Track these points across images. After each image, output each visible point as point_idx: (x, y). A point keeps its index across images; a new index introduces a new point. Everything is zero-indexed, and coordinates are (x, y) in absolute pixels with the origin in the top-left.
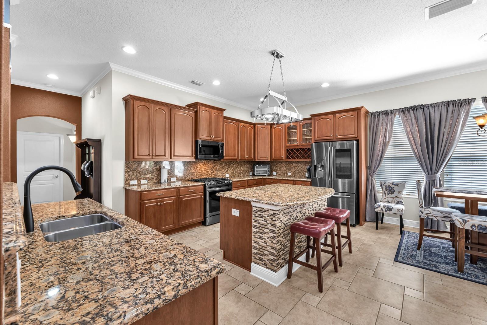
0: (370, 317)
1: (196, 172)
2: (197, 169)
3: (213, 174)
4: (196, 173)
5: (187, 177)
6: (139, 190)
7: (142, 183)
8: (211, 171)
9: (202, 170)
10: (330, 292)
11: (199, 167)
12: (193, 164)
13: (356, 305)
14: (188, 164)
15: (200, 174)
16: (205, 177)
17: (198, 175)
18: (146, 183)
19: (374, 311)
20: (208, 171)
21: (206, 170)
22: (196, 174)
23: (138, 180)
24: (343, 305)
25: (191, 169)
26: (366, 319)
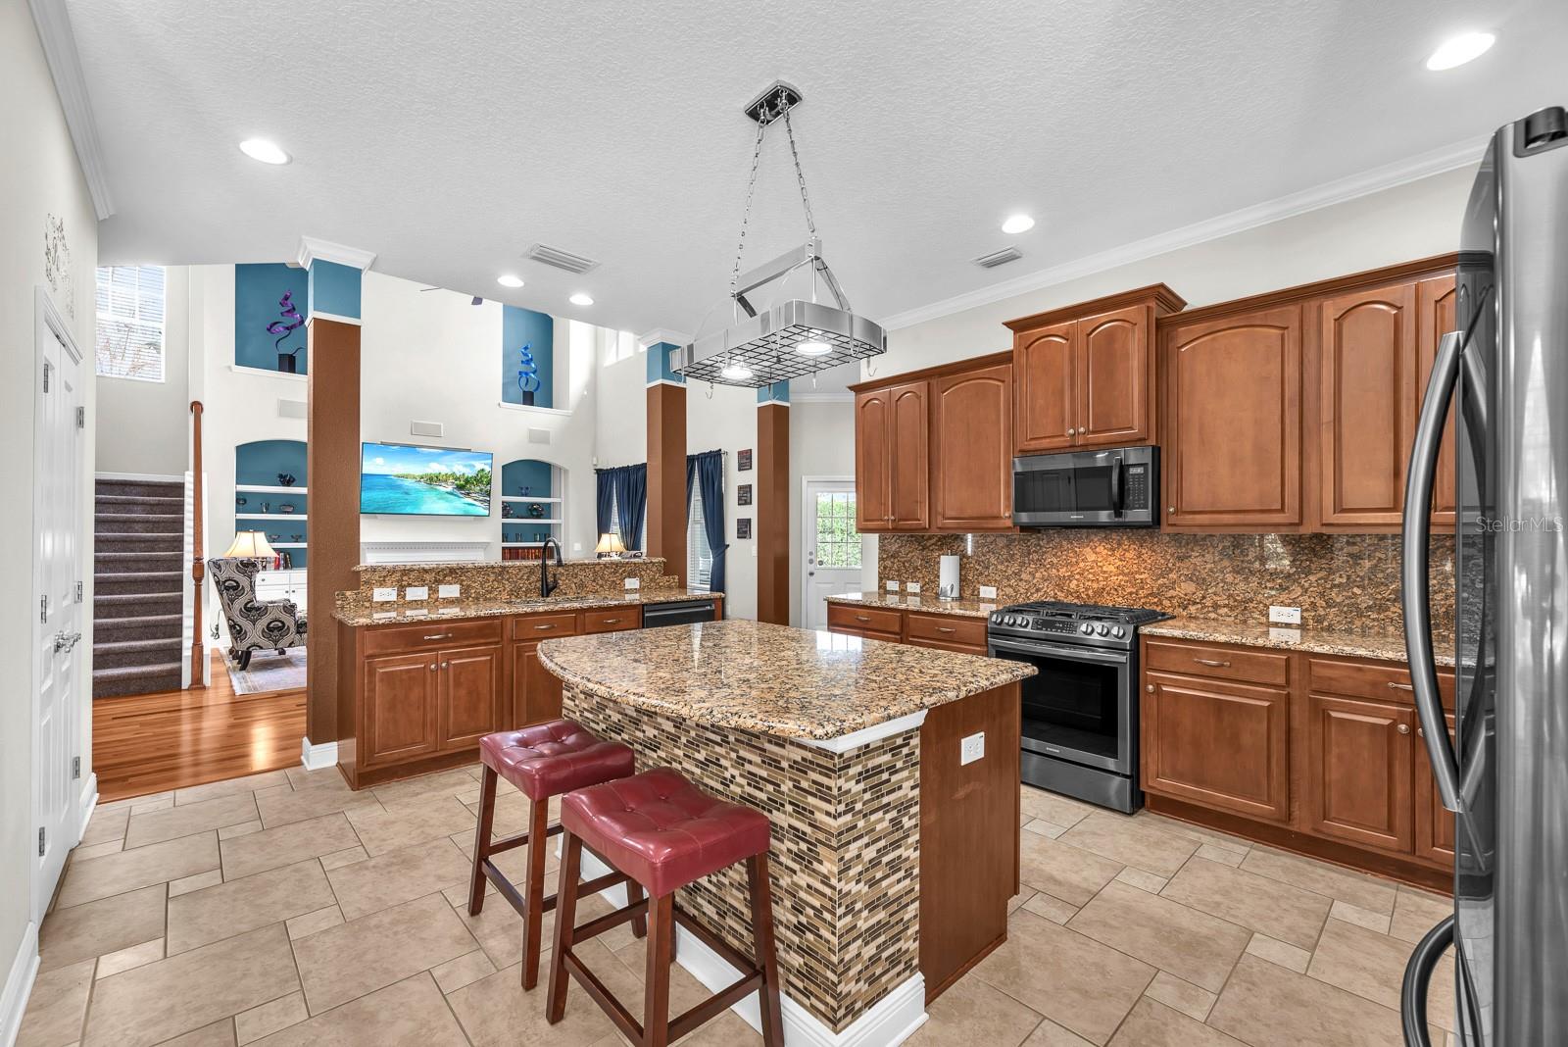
0: (316, 962)
1: (1077, 577)
2: (1082, 565)
3: (1172, 593)
4: (1075, 582)
5: (1038, 590)
6: (903, 606)
7: (909, 590)
8: (1160, 582)
9: (1105, 572)
10: (458, 930)
11: (1092, 557)
12: (1061, 546)
13: (370, 956)
14: (1039, 545)
15: (1095, 585)
16: (1120, 602)
17: (1087, 589)
18: (918, 591)
19: (316, 980)
20: (1137, 576)
21: (1125, 575)
22: (1078, 586)
23: (903, 583)
24: (396, 933)
25: (1052, 564)
26: (322, 952)
